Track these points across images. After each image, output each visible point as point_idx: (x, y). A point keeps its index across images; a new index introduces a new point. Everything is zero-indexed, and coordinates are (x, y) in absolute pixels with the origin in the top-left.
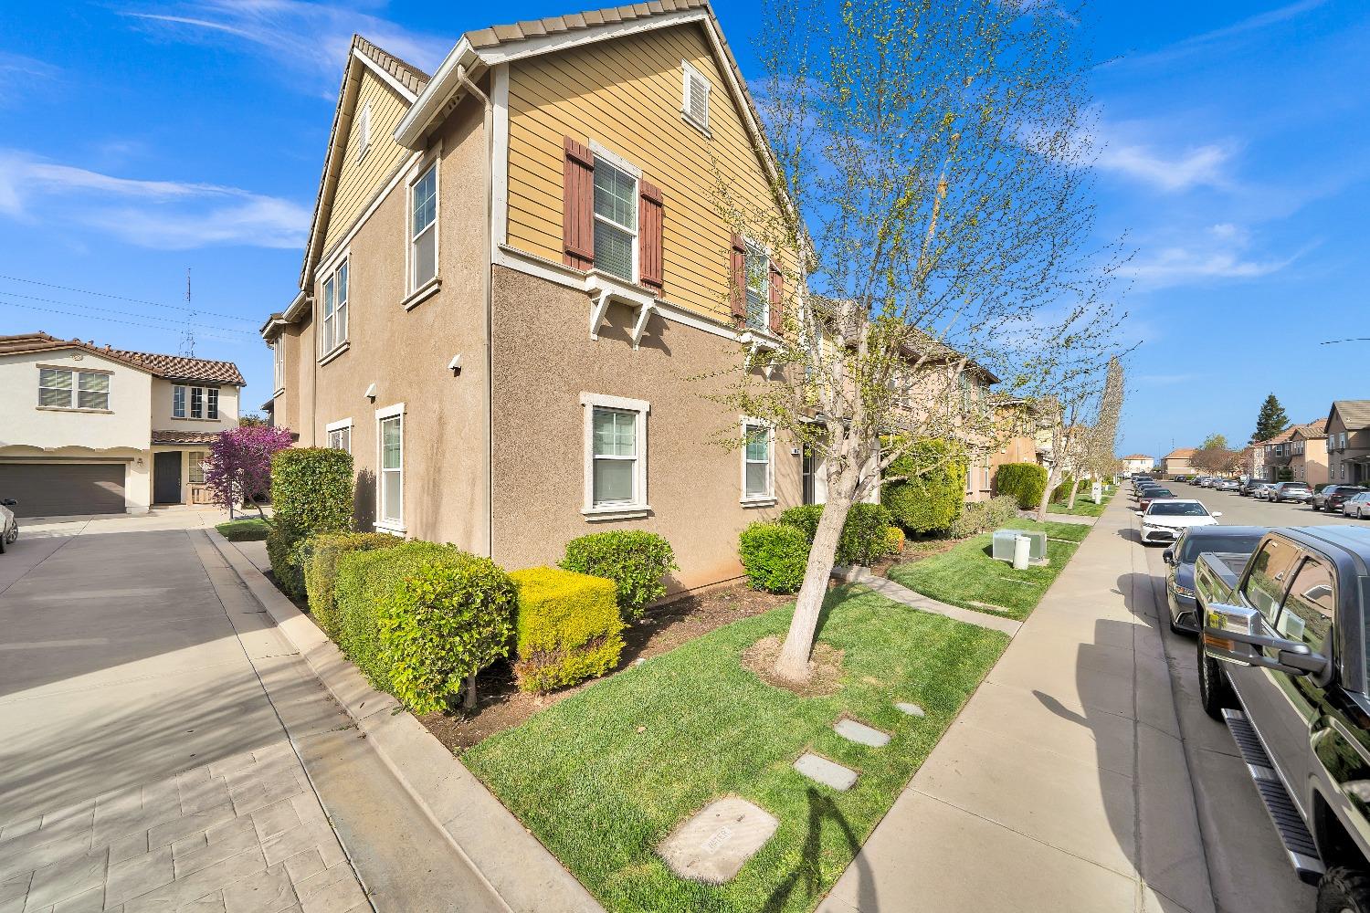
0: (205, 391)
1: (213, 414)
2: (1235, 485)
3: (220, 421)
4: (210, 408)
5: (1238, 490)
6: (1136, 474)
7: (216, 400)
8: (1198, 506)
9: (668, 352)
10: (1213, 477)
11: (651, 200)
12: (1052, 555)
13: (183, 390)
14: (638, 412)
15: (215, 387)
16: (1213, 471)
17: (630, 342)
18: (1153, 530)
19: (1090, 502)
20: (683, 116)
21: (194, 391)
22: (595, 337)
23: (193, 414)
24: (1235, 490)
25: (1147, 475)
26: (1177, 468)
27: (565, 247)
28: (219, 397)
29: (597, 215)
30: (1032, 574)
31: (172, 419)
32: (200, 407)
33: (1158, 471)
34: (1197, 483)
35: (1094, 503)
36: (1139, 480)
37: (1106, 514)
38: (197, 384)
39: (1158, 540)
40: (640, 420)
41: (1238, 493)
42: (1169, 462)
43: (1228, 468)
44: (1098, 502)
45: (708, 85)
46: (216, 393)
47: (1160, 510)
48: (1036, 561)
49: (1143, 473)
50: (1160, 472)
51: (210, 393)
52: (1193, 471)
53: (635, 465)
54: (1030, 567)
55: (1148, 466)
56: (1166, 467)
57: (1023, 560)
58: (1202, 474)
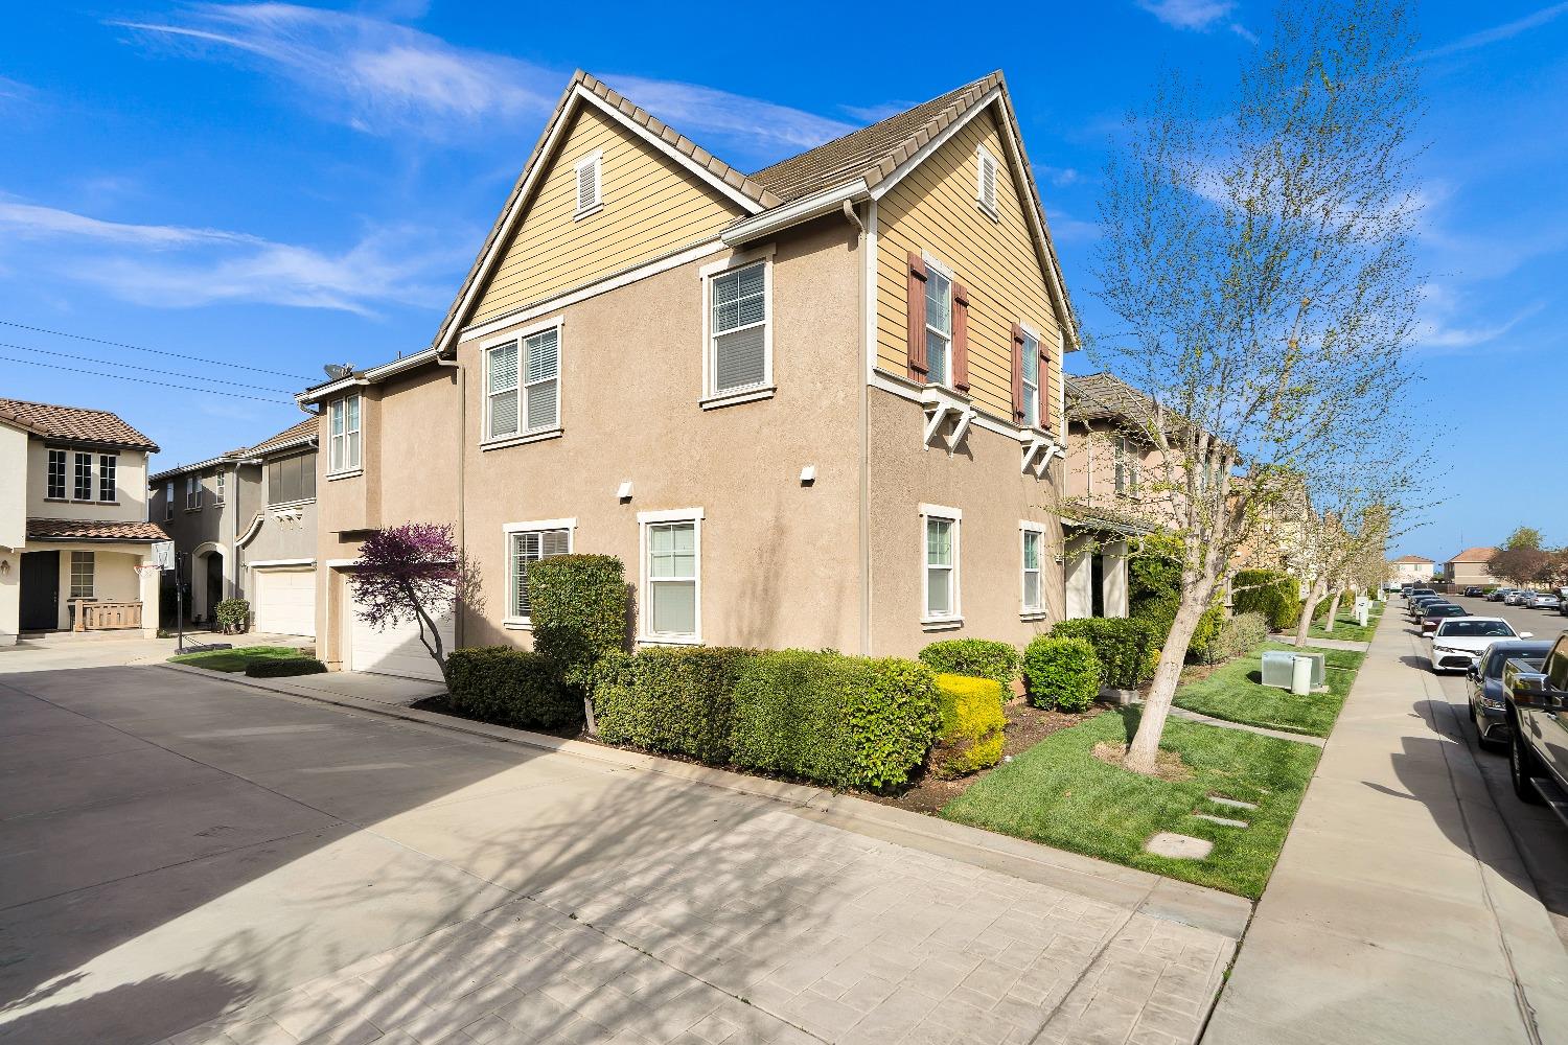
0: (96, 458)
1: (109, 492)
2: (1553, 601)
3: (118, 504)
4: (103, 483)
5: (1558, 609)
6: (1409, 585)
7: (112, 472)
8: (1502, 625)
9: (971, 458)
10: (1521, 590)
11: (961, 302)
12: (1330, 681)
13: (62, 457)
14: (953, 520)
15: (111, 451)
16: (1521, 581)
17: (948, 450)
18: (1449, 654)
19: (1355, 623)
20: (978, 204)
21: (79, 459)
22: (927, 447)
23: (78, 493)
24: (1552, 608)
25: (1424, 586)
26: (1469, 575)
27: (910, 362)
28: (117, 468)
29: (928, 326)
30: (1314, 700)
31: (46, 500)
32: (88, 482)
33: (1440, 581)
34: (1499, 598)
35: (1359, 624)
36: (1416, 593)
37: (1378, 637)
38: (85, 447)
39: (1455, 667)
40: (954, 529)
41: (1558, 613)
42: (1457, 568)
43: (1542, 577)
44: (1364, 623)
45: (996, 165)
46: (113, 462)
47: (1453, 630)
48: (1316, 687)
49: (1419, 584)
50: (1443, 583)
51: (103, 461)
52: (1491, 580)
53: (951, 573)
54: (1311, 694)
55: (1426, 573)
56: (1452, 575)
57: (1303, 685)
58: (1505, 585)
